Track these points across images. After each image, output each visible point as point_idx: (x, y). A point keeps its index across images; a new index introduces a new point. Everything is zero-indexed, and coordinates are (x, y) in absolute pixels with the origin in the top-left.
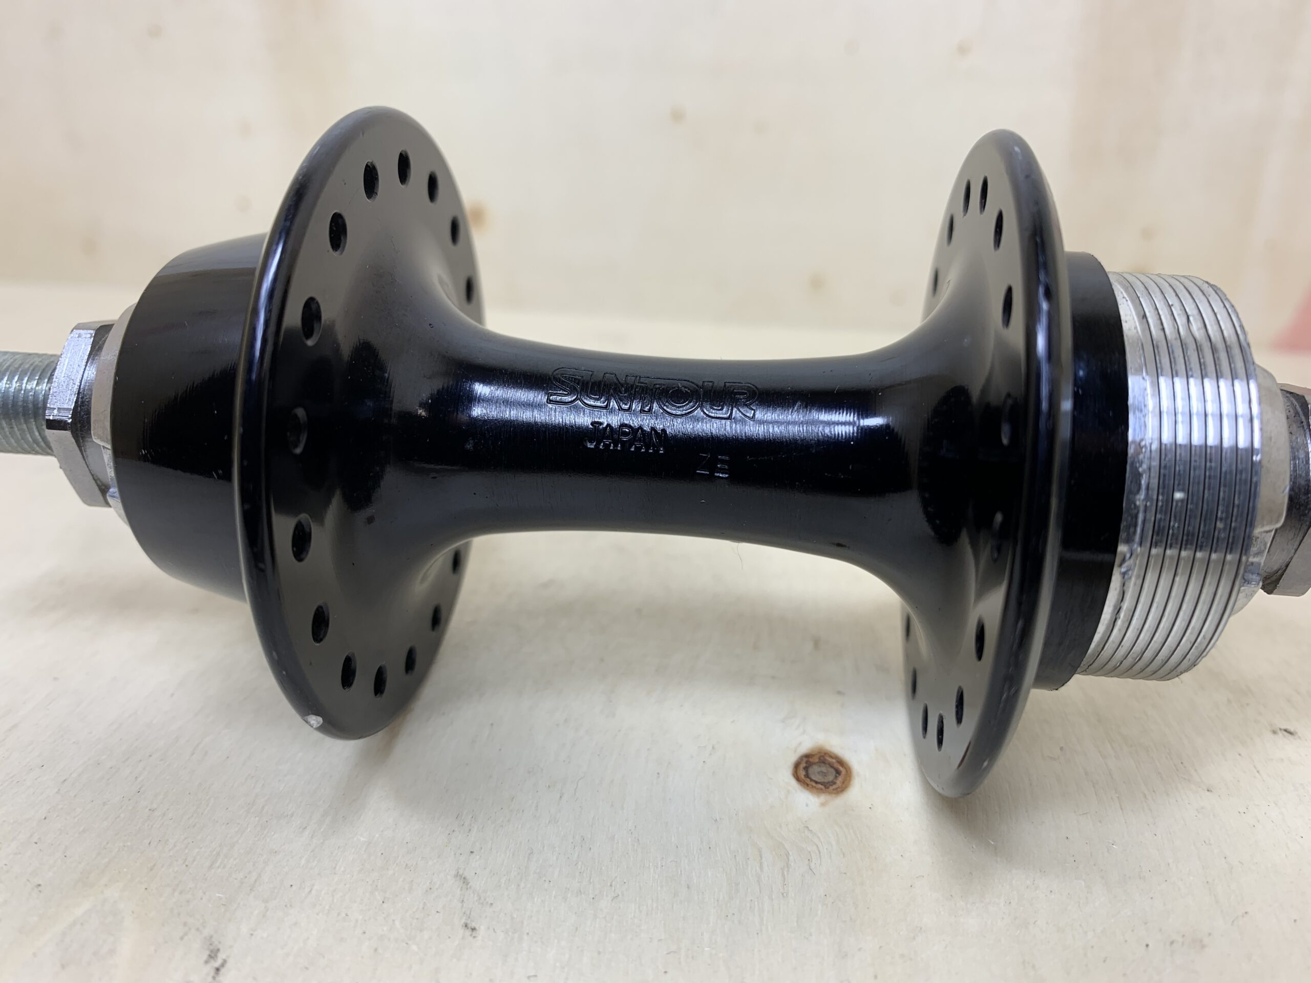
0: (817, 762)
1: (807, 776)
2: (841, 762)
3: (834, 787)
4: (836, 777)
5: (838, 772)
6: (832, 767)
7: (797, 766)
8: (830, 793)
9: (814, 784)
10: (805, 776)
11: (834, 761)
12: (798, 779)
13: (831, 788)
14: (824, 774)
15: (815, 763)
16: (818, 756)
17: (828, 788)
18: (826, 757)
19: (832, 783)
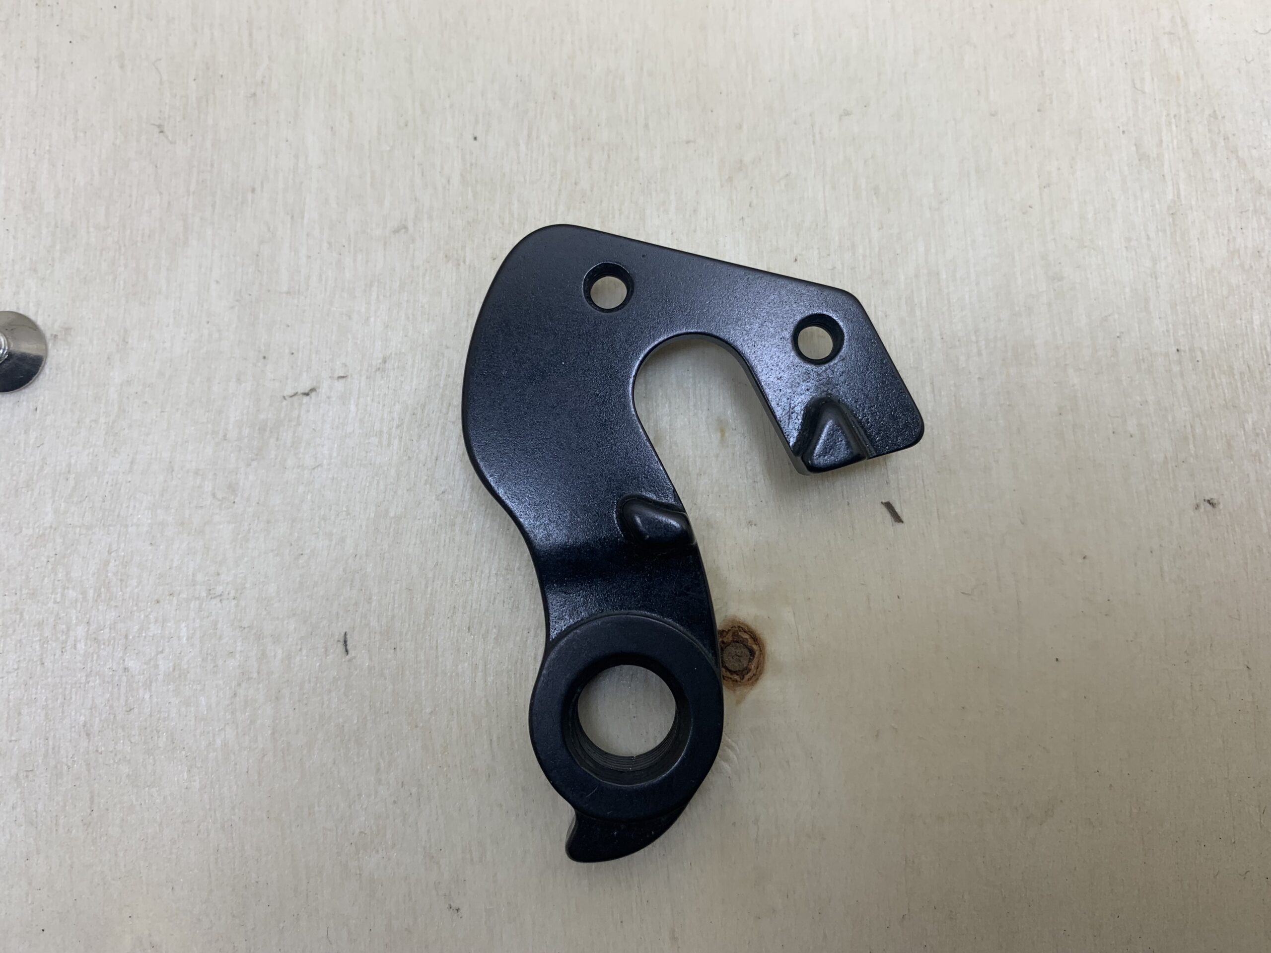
0: (732, 642)
1: (723, 663)
2: (755, 638)
3: (750, 674)
5: (752, 652)
8: (746, 685)
9: (728, 674)
11: (747, 636)
13: (747, 677)
14: (738, 658)
15: (728, 645)
16: (730, 634)
17: (742, 678)
18: (740, 631)
19: (746, 671)
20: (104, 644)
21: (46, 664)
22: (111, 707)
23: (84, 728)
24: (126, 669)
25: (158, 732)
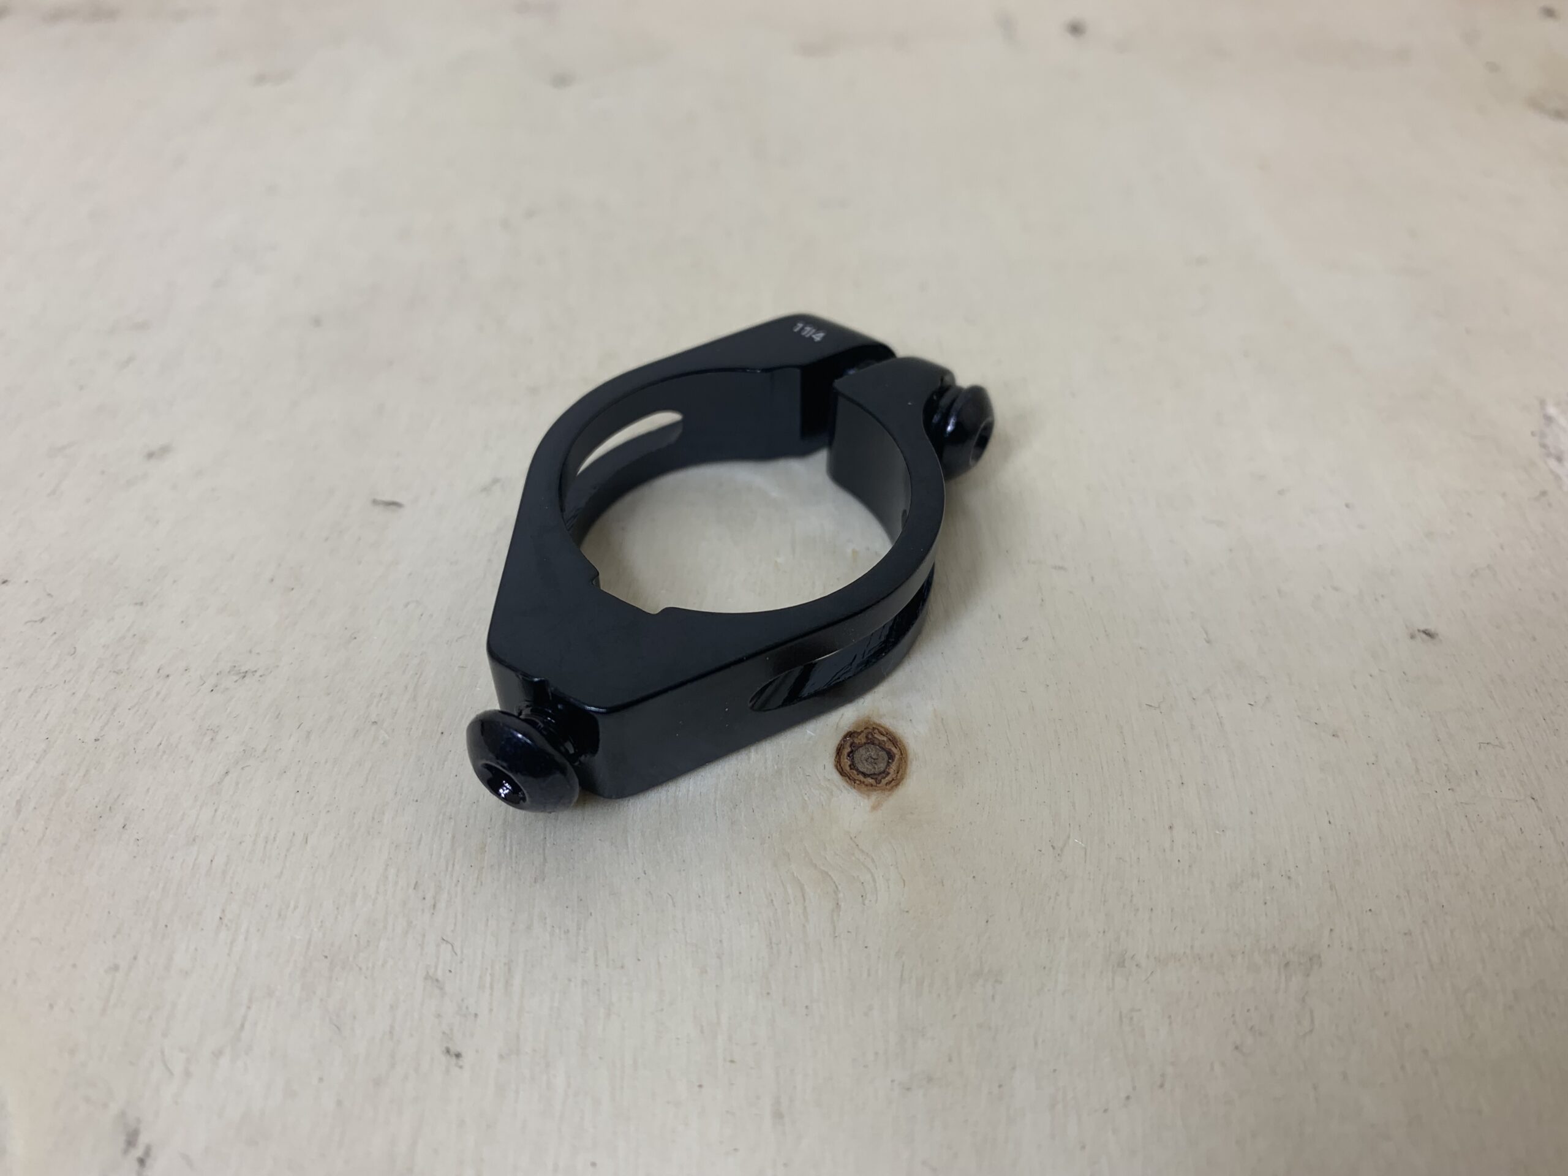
0: (865, 744)
1: (853, 766)
2: (894, 740)
3: (888, 778)
4: (889, 764)
5: (891, 756)
6: (883, 749)
7: (839, 751)
8: (883, 790)
9: (861, 777)
10: (850, 766)
11: (885, 739)
12: (842, 773)
13: (884, 781)
14: (875, 761)
15: (860, 746)
16: (864, 734)
17: (879, 783)
18: (875, 733)
19: (884, 775)
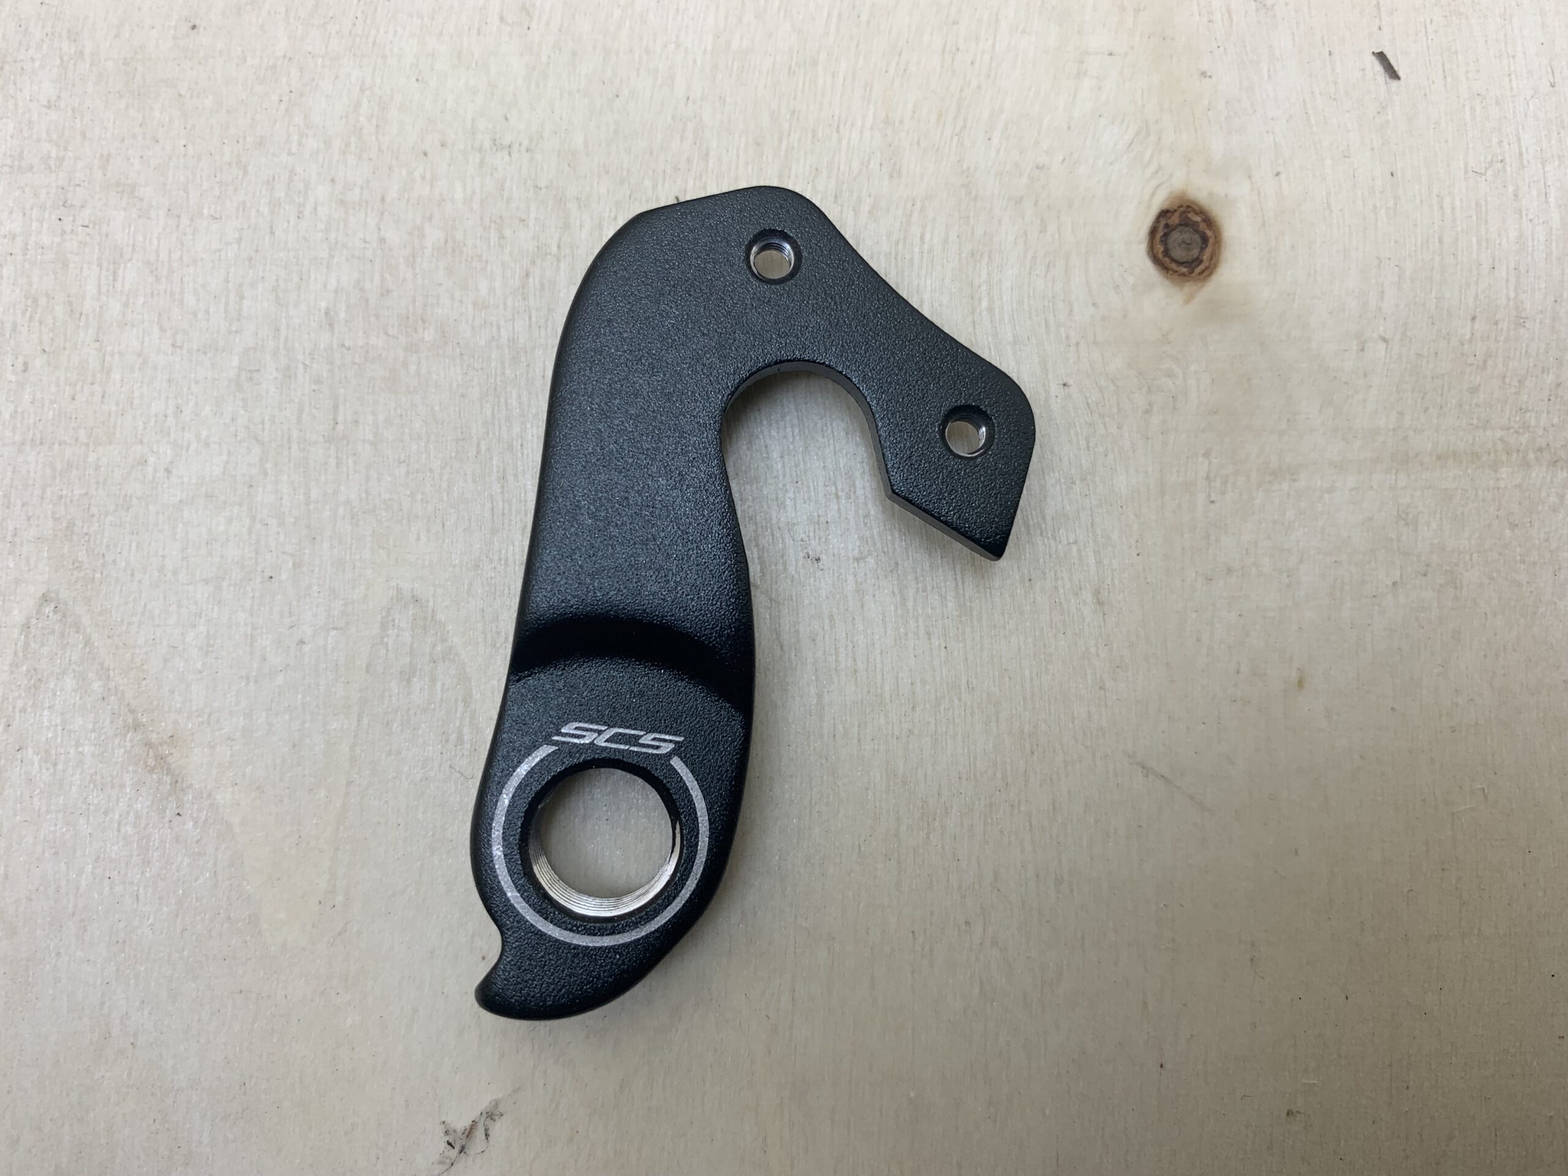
0: (1179, 224)
1: (1166, 253)
2: (1209, 221)
3: (1200, 268)
4: (1202, 249)
5: (1205, 240)
6: (1197, 231)
7: (1153, 232)
8: (1196, 279)
9: (1174, 266)
10: (1164, 253)
11: (1199, 219)
12: (1156, 260)
13: (1197, 270)
14: (1188, 245)
15: (1174, 227)
16: (1178, 213)
17: (1192, 272)
18: (1189, 212)
19: (1196, 263)
20: (354, 209)
21: (277, 233)
22: (362, 290)
23: (326, 317)
24: (382, 240)
25: (423, 321)
